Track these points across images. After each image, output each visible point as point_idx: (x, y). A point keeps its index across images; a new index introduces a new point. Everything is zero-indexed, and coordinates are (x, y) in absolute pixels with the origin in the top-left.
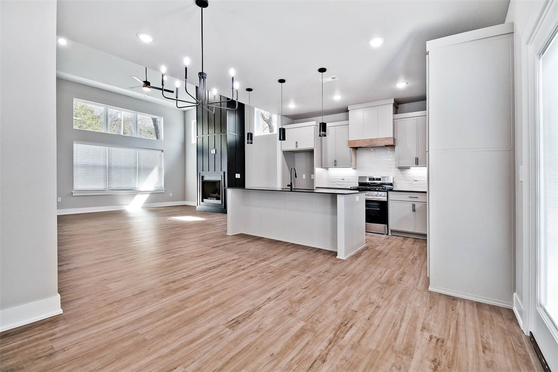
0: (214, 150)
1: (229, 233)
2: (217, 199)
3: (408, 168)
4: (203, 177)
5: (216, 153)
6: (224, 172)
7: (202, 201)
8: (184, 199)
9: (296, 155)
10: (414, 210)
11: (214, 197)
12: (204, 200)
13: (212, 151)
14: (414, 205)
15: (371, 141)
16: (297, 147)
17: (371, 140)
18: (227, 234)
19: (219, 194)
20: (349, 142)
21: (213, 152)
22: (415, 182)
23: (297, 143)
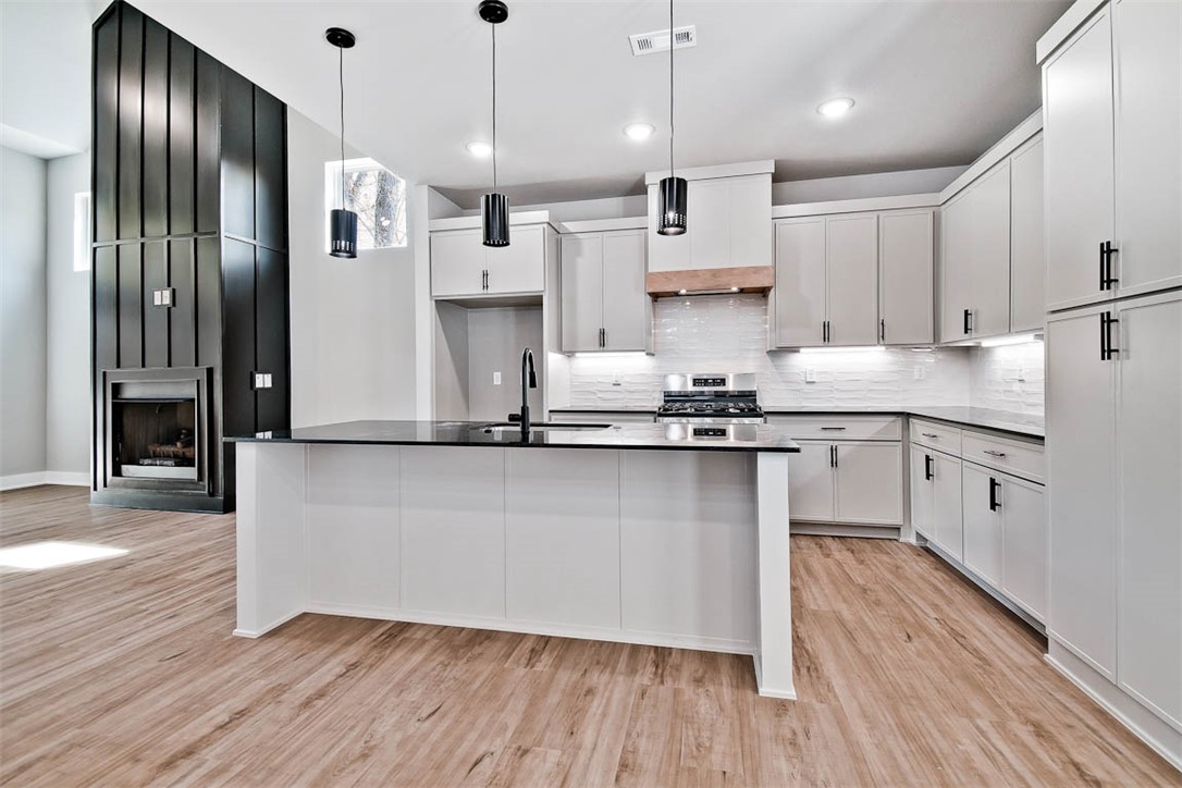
0: (167, 294)
1: (248, 627)
2: (177, 465)
3: (794, 350)
4: (117, 388)
5: (174, 303)
6: (210, 372)
7: (117, 472)
8: (44, 464)
9: (473, 316)
10: (834, 463)
11: (167, 457)
12: (125, 468)
13: (157, 294)
14: (833, 450)
15: (714, 275)
16: (486, 287)
17: (715, 273)
18: (238, 632)
19: (190, 444)
20: (649, 277)
21: (162, 298)
22: (809, 386)
23: (485, 275)
